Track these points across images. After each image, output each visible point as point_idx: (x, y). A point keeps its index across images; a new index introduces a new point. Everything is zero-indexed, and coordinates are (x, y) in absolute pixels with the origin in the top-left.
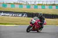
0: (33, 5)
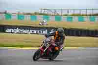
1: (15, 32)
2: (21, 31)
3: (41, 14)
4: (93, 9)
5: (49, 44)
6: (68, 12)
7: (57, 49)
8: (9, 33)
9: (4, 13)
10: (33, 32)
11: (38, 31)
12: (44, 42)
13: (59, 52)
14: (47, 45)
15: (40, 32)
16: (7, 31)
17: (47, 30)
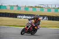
0: (54, 8)
1: (23, 18)
2: (27, 17)
3: (39, 7)
5: (31, 25)
7: (36, 28)
8: (19, 18)
9: (16, 6)
12: (27, 24)
13: (37, 30)
14: (29, 25)
16: (18, 17)
17: (42, 17)
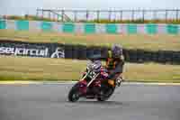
4: (133, 11)
5: (96, 73)
6: (87, 16)
10: (21, 51)
11: (31, 51)
15: (34, 52)
